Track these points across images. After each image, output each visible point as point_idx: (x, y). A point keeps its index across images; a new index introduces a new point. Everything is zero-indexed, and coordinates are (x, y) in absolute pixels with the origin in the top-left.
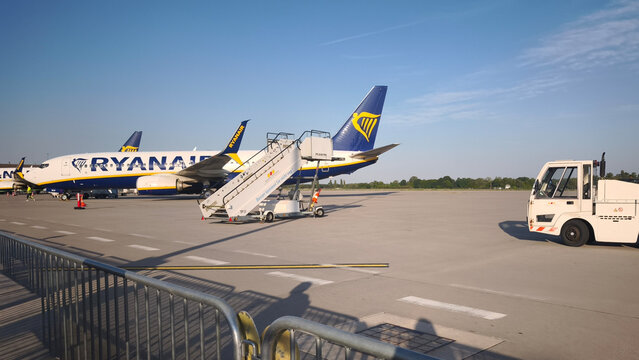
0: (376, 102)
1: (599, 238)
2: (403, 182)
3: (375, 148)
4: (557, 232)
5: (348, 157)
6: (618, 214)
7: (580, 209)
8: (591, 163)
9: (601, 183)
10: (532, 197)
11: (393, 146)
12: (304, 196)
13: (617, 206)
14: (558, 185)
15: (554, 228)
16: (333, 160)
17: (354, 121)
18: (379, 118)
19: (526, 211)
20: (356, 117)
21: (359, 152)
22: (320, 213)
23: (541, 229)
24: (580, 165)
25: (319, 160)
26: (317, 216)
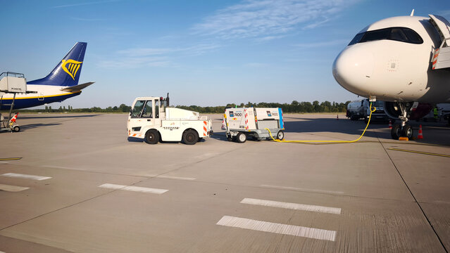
0: (79, 53)
1: (164, 139)
2: (115, 108)
3: (79, 84)
4: (143, 137)
5: (56, 91)
6: (172, 126)
7: (153, 124)
8: (159, 98)
9: (167, 109)
10: (130, 117)
11: (90, 83)
12: (5, 118)
13: (172, 122)
14: (143, 110)
15: (141, 135)
16: (28, 92)
17: (63, 65)
18: (81, 64)
19: (126, 125)
20: (64, 63)
21: (67, 87)
22: (17, 129)
23: (135, 135)
24: (153, 99)
25: (15, 93)
26: (14, 131)
